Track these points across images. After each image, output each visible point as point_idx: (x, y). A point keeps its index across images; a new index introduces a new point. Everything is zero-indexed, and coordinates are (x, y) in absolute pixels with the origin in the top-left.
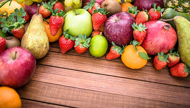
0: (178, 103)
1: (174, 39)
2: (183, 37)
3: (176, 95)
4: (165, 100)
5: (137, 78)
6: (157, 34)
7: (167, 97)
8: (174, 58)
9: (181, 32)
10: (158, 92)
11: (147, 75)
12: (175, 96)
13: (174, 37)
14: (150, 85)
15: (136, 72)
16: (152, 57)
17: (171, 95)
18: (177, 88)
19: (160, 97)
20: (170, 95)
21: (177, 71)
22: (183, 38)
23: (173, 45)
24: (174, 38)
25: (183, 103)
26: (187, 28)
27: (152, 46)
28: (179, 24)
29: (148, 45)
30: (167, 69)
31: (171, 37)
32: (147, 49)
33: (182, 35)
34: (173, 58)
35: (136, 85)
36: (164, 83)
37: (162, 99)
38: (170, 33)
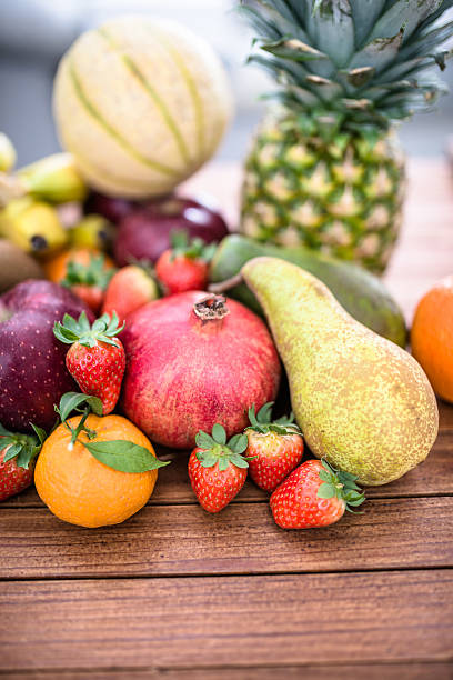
0: (303, 660)
1: (253, 359)
2: (292, 342)
3: (298, 618)
4: (241, 655)
5: (114, 569)
6: (171, 347)
7: (250, 640)
8: (270, 444)
9: (282, 324)
10: (209, 621)
11: (165, 544)
12: (291, 628)
13: (252, 348)
14: (174, 592)
15: (114, 540)
16: (175, 455)
17: (272, 622)
18: (302, 584)
19: (216, 647)
20: (266, 623)
21: (293, 500)
22: (292, 347)
23: (255, 384)
24: (253, 355)
25: (327, 654)
26: (299, 299)
27: (164, 406)
28: (265, 288)
29: (144, 402)
30: (260, 502)
31: (241, 350)
32: (147, 422)
33: (286, 334)
34: (268, 442)
35: (103, 604)
36: (241, 570)
37: (227, 651)
38: (233, 335)
